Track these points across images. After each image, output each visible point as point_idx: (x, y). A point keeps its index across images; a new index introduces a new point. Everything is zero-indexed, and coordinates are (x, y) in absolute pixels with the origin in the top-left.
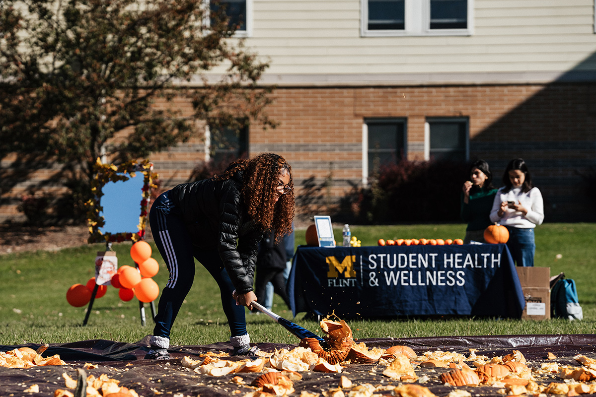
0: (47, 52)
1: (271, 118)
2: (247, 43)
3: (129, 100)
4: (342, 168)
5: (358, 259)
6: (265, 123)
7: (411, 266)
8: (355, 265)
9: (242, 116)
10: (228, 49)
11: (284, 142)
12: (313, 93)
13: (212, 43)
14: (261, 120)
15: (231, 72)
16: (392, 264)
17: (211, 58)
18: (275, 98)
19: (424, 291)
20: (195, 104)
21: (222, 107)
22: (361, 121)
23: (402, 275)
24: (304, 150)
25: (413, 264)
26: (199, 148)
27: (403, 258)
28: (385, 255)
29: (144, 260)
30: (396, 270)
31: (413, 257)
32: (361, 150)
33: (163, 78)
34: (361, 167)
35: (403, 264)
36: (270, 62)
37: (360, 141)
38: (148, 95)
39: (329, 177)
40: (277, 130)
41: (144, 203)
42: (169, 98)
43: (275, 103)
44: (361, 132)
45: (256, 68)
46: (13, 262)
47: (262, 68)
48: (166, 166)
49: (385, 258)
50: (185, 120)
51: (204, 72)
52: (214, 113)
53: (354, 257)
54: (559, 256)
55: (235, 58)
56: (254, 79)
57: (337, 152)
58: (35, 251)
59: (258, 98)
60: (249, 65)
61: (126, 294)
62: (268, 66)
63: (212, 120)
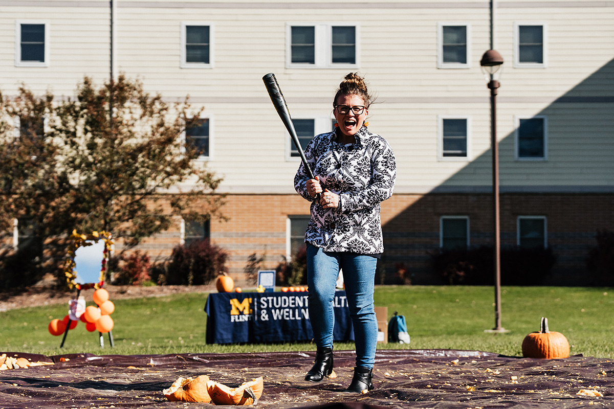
0: (75, 170)
1: (224, 215)
2: (209, 165)
3: (129, 202)
4: (273, 249)
5: (253, 301)
6: (221, 218)
7: (291, 306)
8: (251, 306)
9: (205, 213)
10: (195, 168)
11: (234, 231)
12: (254, 198)
13: (184, 164)
14: (218, 216)
15: (198, 184)
16: (277, 304)
17: (184, 174)
18: (227, 201)
19: (299, 324)
20: (173, 204)
21: (192, 207)
22: (285, 217)
23: (285, 312)
24: (248, 236)
25: (293, 304)
26: (177, 235)
27: (285, 300)
28: (272, 298)
29: (102, 302)
30: (280, 309)
31: (292, 299)
32: (285, 236)
33: (152, 188)
34: (285, 248)
35: (285, 304)
36: (224, 177)
37: (285, 230)
38: (141, 199)
39: (264, 255)
40: (229, 223)
41: (104, 261)
42: (156, 200)
43: (228, 205)
44: (285, 225)
45: (214, 182)
46: (47, 311)
47: (219, 181)
48: (154, 247)
49: (273, 300)
50: (166, 215)
51: (179, 183)
52: (186, 211)
53: (251, 299)
54: (415, 307)
55: (201, 175)
56: (213, 187)
57: (270, 237)
58: (63, 303)
59: (216, 201)
60: (210, 179)
61: (91, 327)
62: (222, 180)
63: (184, 216)
